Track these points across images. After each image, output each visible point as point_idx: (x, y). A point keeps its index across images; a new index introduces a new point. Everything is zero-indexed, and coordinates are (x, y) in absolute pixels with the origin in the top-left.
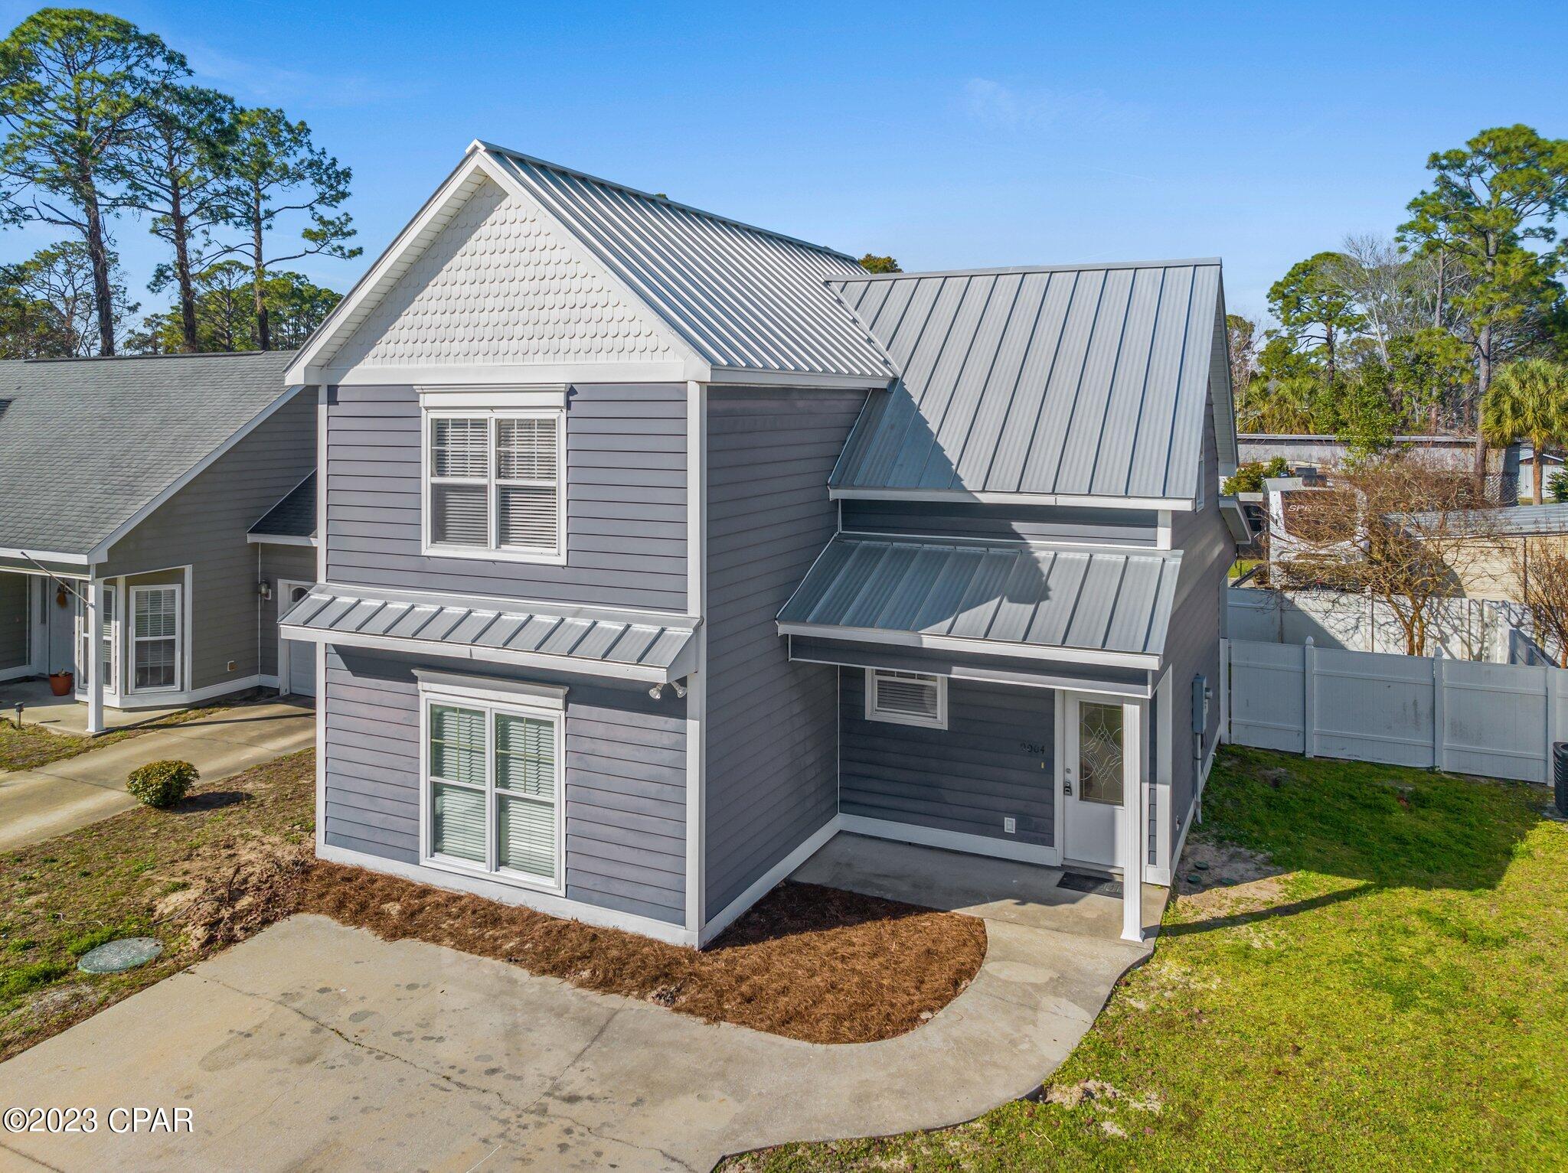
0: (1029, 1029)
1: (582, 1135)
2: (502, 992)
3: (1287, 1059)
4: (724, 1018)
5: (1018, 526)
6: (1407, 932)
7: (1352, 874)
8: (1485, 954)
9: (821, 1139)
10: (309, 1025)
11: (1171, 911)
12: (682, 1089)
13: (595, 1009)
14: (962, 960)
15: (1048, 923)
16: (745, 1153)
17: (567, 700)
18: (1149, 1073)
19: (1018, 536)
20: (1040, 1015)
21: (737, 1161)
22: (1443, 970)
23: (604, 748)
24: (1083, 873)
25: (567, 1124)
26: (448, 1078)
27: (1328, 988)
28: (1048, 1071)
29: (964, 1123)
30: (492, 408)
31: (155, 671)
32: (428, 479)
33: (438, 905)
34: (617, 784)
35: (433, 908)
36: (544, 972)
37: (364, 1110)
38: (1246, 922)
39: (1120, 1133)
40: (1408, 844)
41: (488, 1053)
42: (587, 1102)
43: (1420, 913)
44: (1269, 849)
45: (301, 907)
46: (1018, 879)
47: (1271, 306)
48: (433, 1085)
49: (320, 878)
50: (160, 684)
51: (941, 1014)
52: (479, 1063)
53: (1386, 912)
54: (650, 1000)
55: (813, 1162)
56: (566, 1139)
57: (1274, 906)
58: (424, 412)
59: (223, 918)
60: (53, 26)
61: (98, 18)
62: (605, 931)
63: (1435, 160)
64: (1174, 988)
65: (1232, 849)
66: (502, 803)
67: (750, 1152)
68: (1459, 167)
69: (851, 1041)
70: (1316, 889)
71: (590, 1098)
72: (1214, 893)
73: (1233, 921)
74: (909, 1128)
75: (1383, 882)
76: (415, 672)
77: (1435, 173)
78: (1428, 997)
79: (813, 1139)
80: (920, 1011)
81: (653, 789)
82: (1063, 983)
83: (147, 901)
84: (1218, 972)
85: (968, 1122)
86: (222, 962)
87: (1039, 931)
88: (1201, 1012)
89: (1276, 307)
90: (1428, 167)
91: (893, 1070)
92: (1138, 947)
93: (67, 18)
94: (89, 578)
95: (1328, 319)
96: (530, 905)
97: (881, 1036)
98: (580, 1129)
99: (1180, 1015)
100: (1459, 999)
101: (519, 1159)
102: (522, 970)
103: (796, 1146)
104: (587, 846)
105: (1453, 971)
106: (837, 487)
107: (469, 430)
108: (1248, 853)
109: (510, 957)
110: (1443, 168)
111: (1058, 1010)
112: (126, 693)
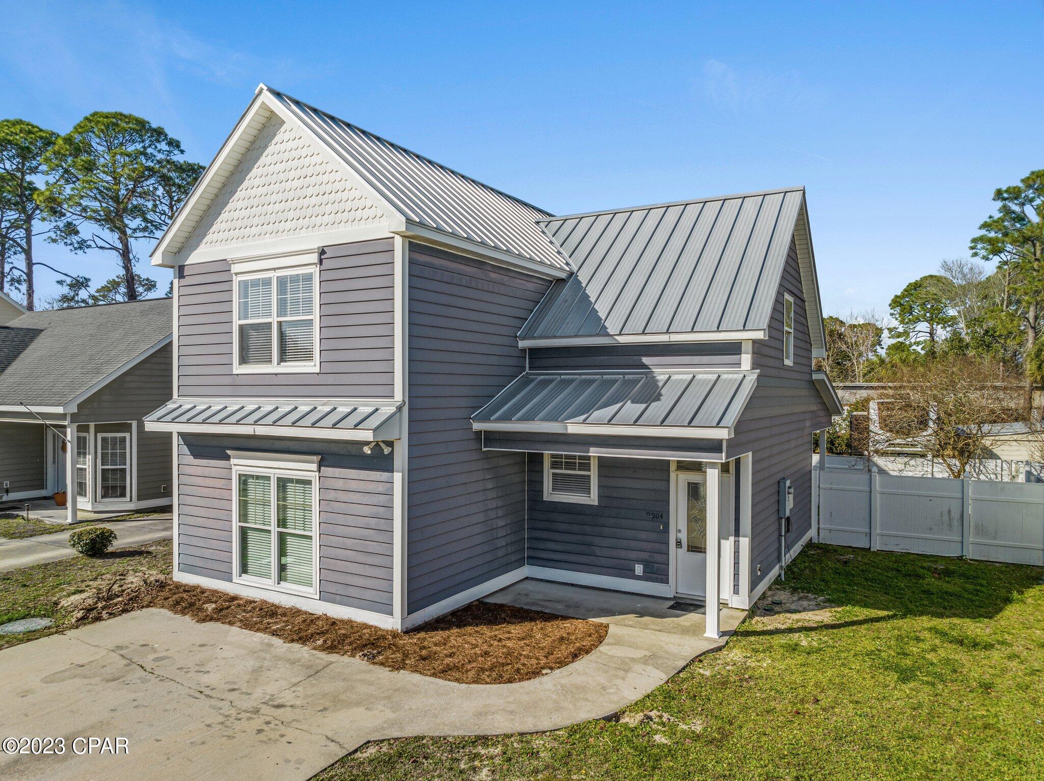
0: (619, 682)
1: (277, 725)
2: (261, 650)
3: (806, 706)
4: (404, 668)
5: (646, 360)
6: (918, 639)
7: (887, 609)
8: (976, 653)
9: (442, 734)
10: (125, 662)
11: (746, 624)
12: (358, 704)
13: (318, 661)
14: (584, 644)
15: (654, 627)
16: (386, 740)
17: (320, 465)
18: (700, 709)
19: (646, 367)
20: (629, 675)
21: (377, 745)
22: (940, 661)
23: (342, 496)
24: (688, 602)
25: (268, 719)
26: (201, 692)
27: (851, 669)
28: (624, 705)
29: (551, 731)
30: (274, 269)
31: (114, 488)
32: (237, 322)
33: (239, 605)
34: (350, 520)
35: (236, 607)
36: (292, 641)
37: (136, 707)
38: (800, 631)
39: (666, 742)
40: (932, 594)
41: (235, 680)
42: (289, 709)
43: (930, 629)
44: (829, 595)
45: (152, 604)
46: (640, 604)
47: (892, 311)
48: (189, 695)
49: (171, 590)
50: (117, 497)
51: (557, 671)
52: (226, 685)
53: (906, 629)
54: (357, 657)
55: (431, 748)
56: (265, 727)
57: (823, 624)
58: (234, 277)
59: (98, 607)
60: (99, 122)
61: (125, 116)
62: (342, 621)
63: (999, 194)
64: (735, 664)
65: (802, 595)
66: (282, 538)
67: (389, 740)
68: (1016, 198)
69: (487, 683)
70: (857, 616)
71: (292, 706)
72: (781, 617)
73: (790, 630)
74: (509, 732)
75: (907, 612)
76: (229, 452)
77: (999, 204)
78: (926, 676)
79: (437, 734)
80: (543, 668)
81: (373, 522)
82: (652, 659)
83: (56, 599)
84: (770, 657)
85: (554, 730)
86: (86, 630)
87: (646, 631)
88: (750, 678)
89: (896, 312)
90: (994, 199)
91: (511, 699)
92: (715, 641)
93: (107, 117)
94: (66, 423)
95: (931, 321)
96: (298, 606)
97: (510, 681)
98: (276, 722)
99: (733, 678)
100: (949, 677)
101: (227, 736)
102: (279, 640)
103: (423, 738)
104: (333, 564)
105: (947, 661)
106: (523, 339)
107: (261, 288)
108: (813, 596)
109: (274, 633)
110: (1005, 199)
111: (643, 672)
112: (96, 501)
